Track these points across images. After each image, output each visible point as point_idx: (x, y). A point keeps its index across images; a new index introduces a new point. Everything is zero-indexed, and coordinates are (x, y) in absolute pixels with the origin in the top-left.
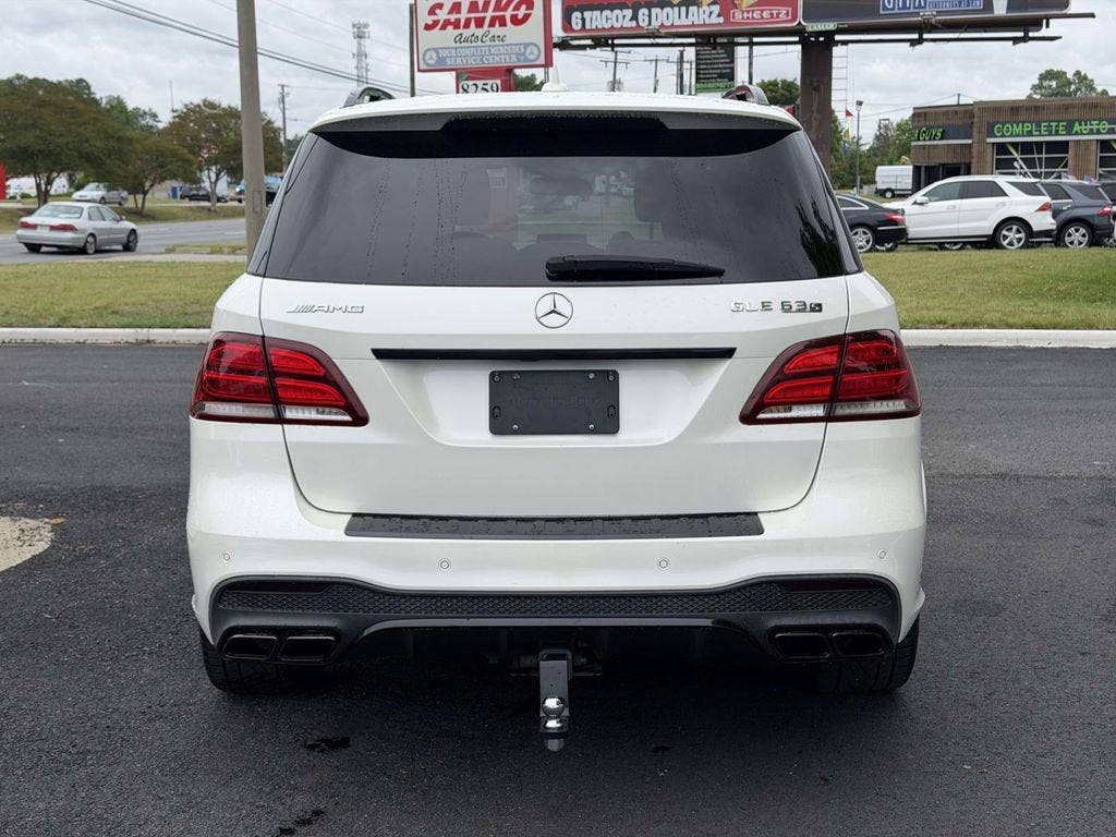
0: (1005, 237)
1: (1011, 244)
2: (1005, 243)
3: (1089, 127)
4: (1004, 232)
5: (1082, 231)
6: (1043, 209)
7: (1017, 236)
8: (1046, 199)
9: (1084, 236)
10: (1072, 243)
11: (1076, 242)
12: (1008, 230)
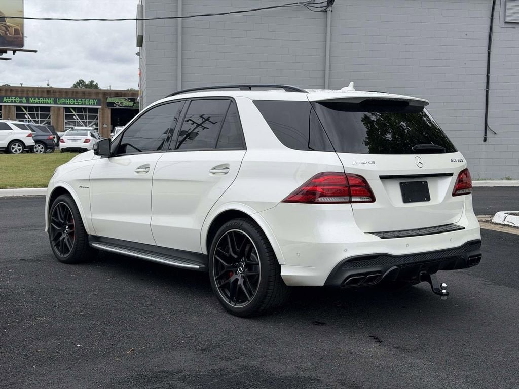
0: (13, 148)
1: (16, 151)
2: (13, 151)
3: (10, 100)
4: (13, 146)
5: (41, 146)
6: (29, 136)
7: (19, 148)
8: (30, 132)
9: (42, 148)
10: (37, 151)
11: (39, 151)
12: (14, 145)
